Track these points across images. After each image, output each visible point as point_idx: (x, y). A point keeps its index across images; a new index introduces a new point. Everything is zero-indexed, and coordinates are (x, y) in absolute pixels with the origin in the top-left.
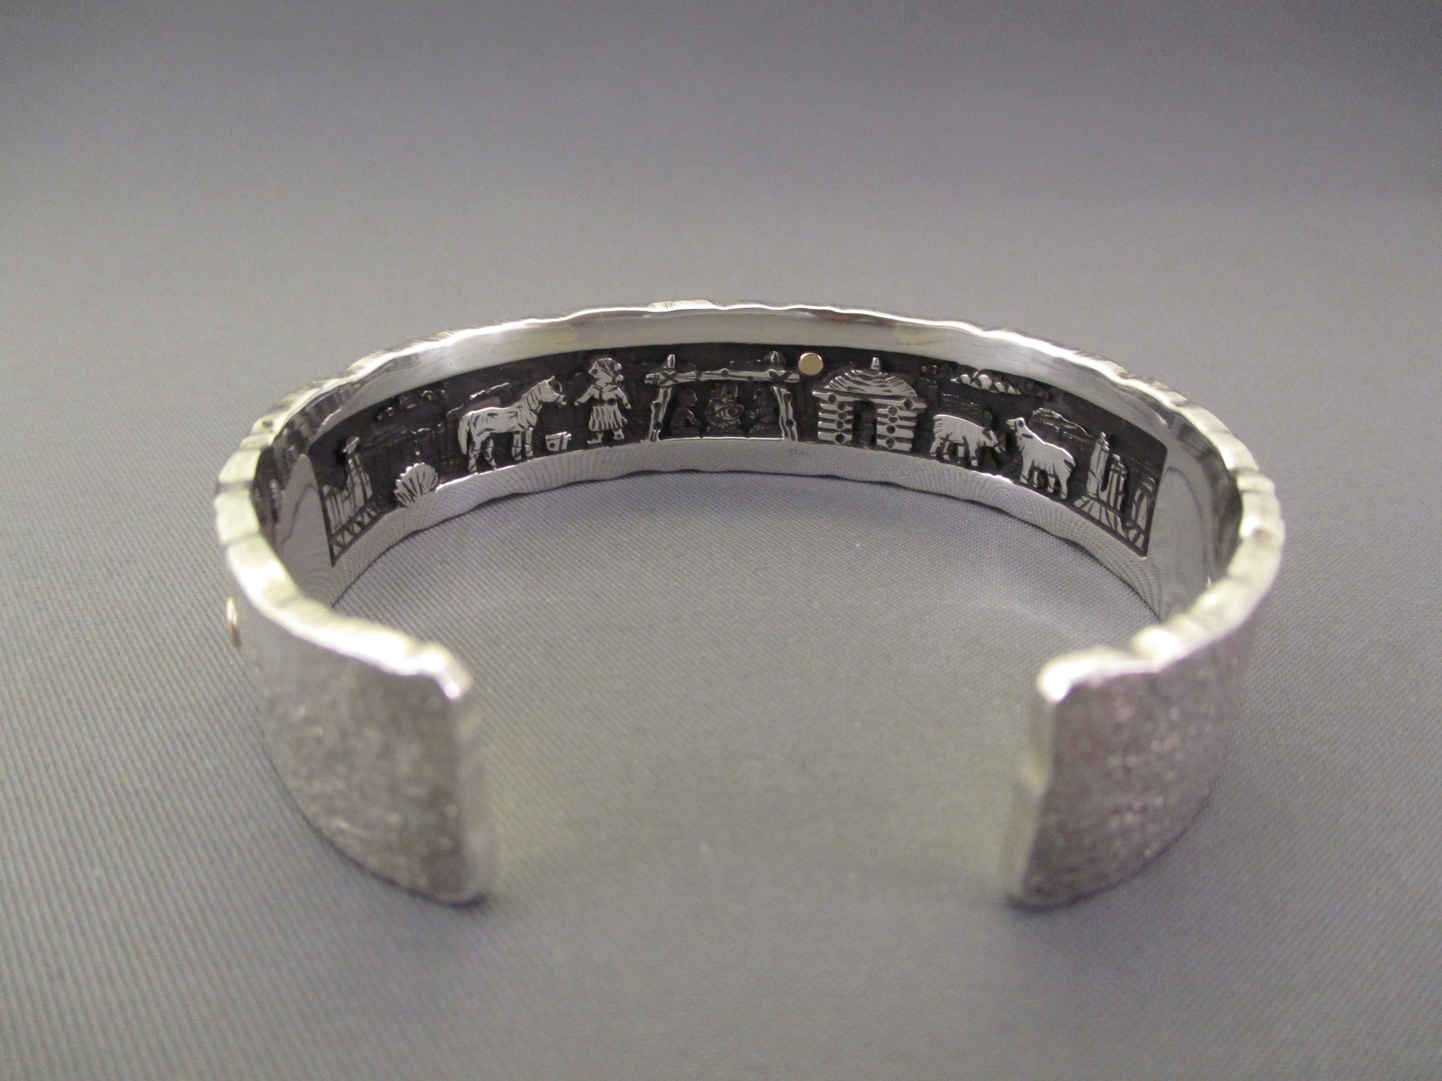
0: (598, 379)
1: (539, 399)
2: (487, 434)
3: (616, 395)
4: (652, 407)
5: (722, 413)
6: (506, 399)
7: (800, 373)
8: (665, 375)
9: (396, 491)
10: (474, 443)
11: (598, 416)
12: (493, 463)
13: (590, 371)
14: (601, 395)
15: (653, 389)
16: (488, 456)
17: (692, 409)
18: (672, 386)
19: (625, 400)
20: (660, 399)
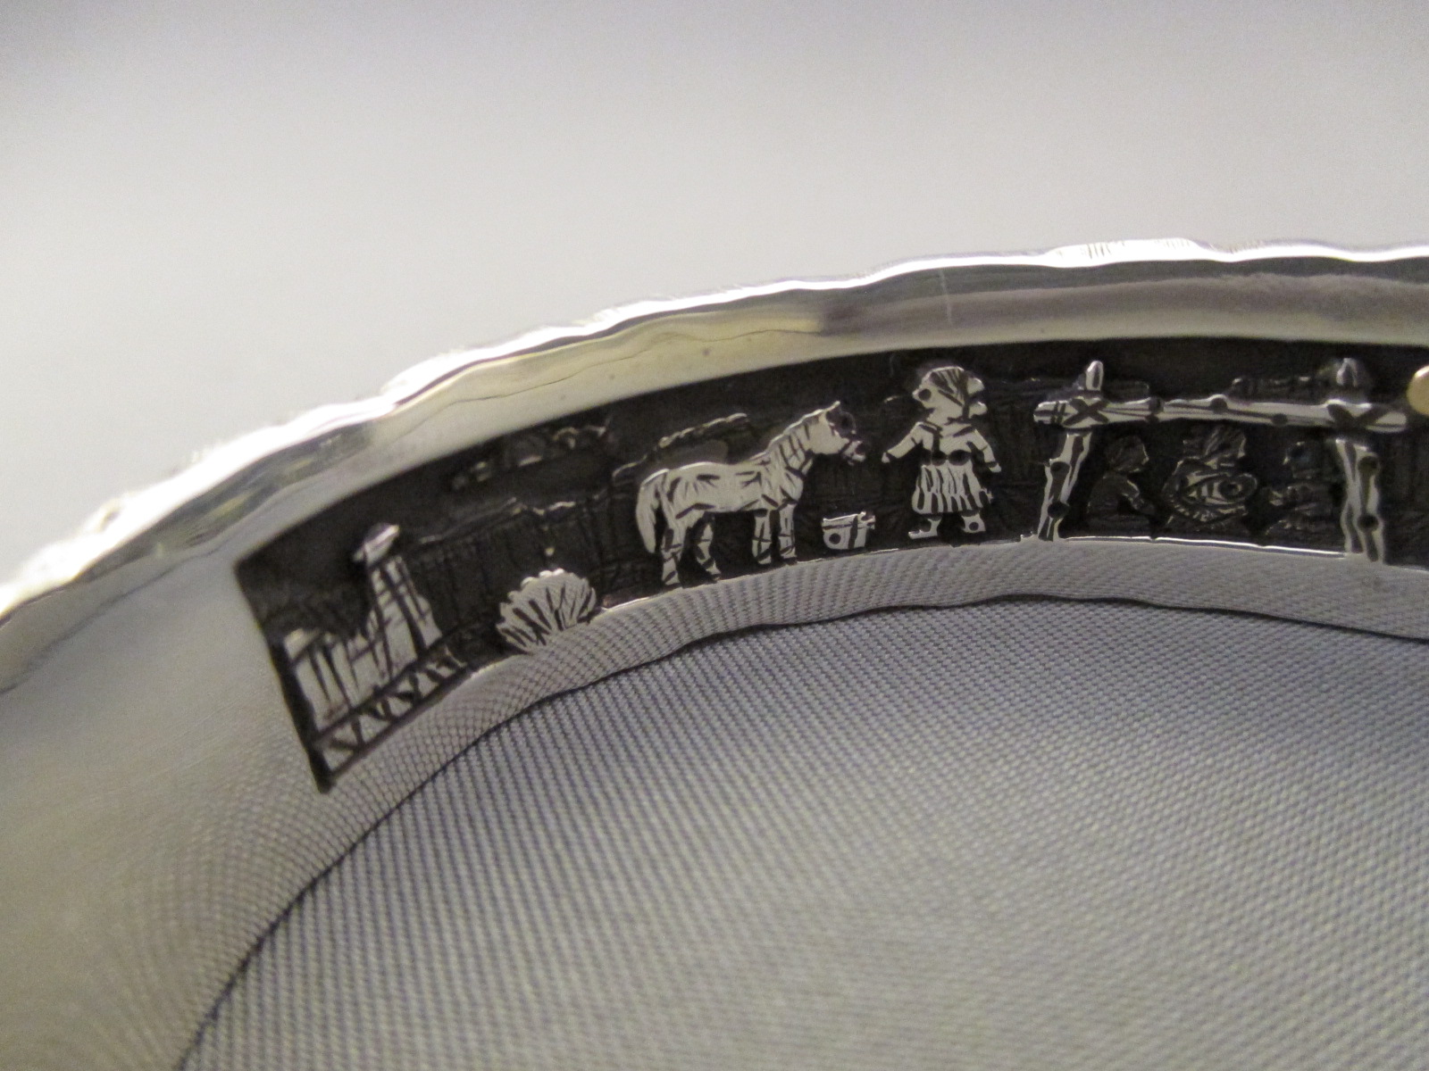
0: (931, 410)
1: (806, 448)
2: (697, 515)
3: (970, 444)
4: (1048, 470)
5: (1205, 490)
6: (738, 446)
7: (1408, 411)
8: (1079, 404)
9: (500, 627)
10: (671, 533)
11: (930, 485)
12: (714, 569)
13: (915, 393)
14: (936, 444)
15: (1053, 433)
16: (702, 557)
17: (1134, 477)
18: (1094, 429)
19: (989, 456)
20: (1065, 456)
